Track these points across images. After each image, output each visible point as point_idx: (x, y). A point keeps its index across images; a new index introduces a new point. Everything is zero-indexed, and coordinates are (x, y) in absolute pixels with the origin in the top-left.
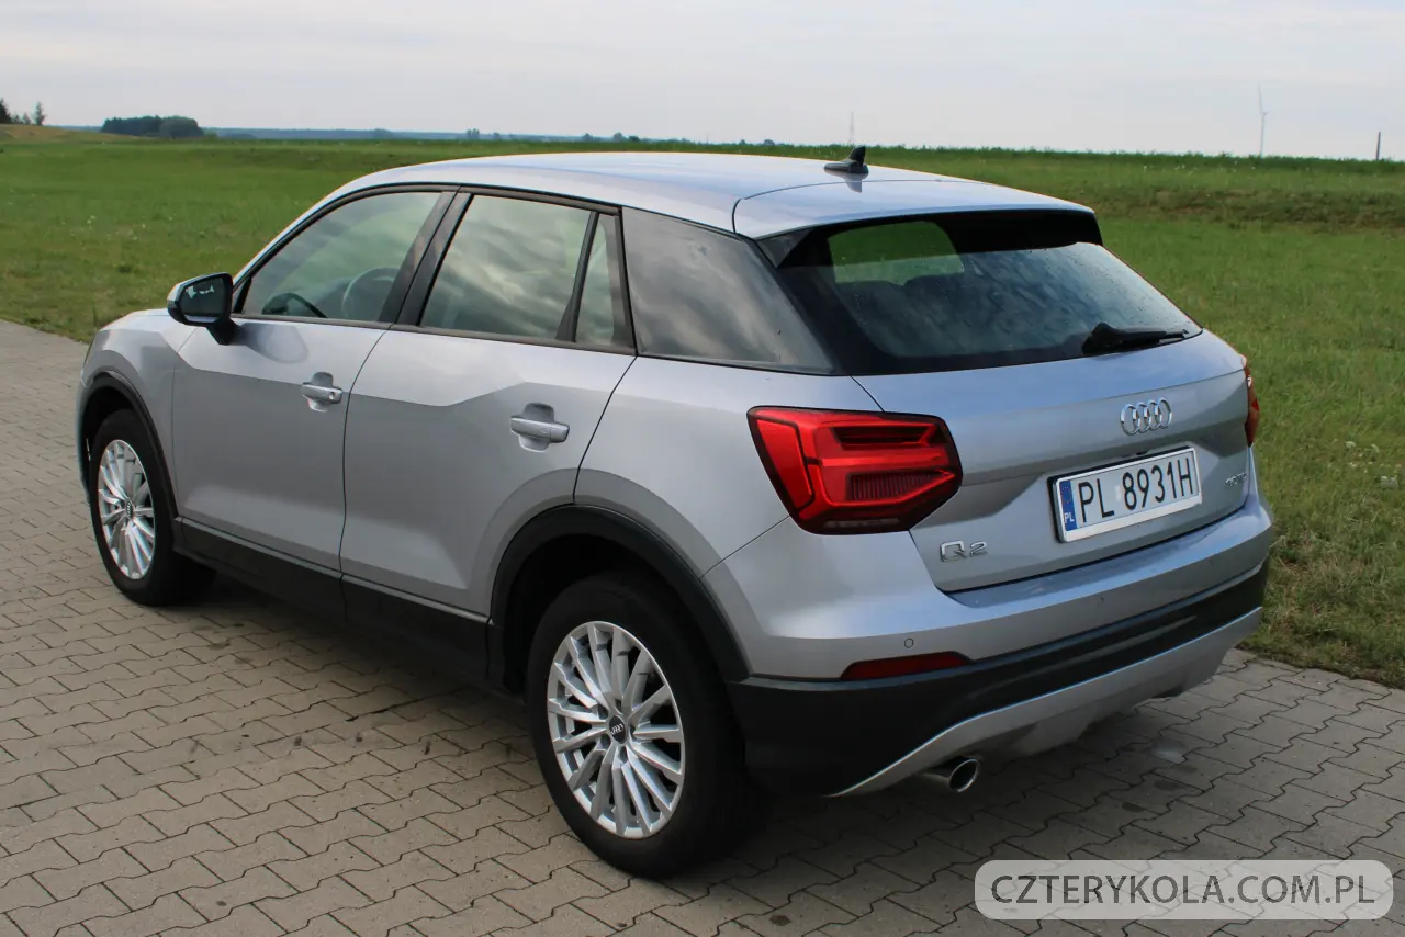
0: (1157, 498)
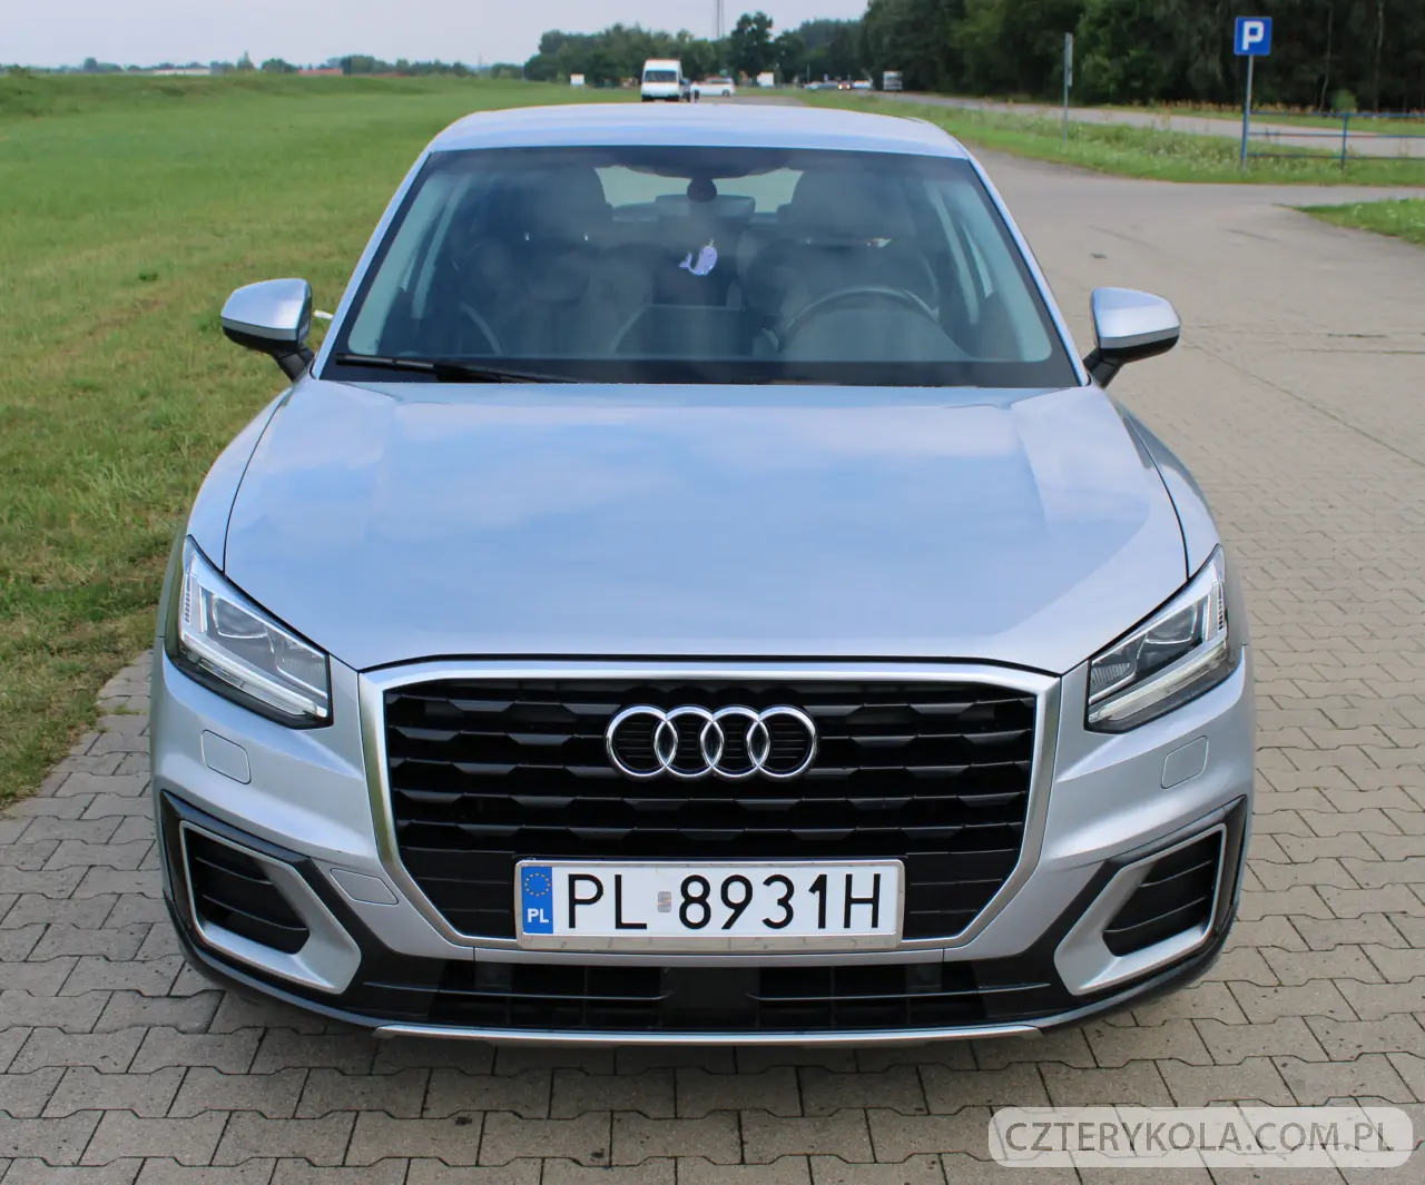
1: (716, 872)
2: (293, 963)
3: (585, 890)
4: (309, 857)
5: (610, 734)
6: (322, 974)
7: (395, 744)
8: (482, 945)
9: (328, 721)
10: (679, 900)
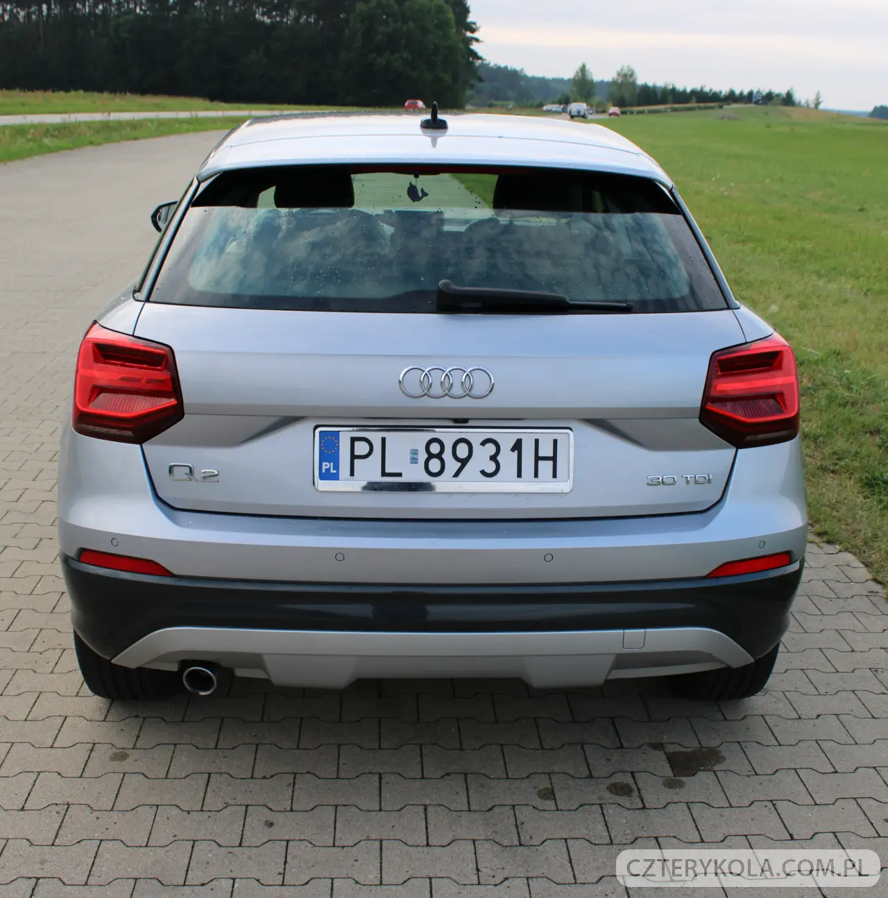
0: (483, 472)
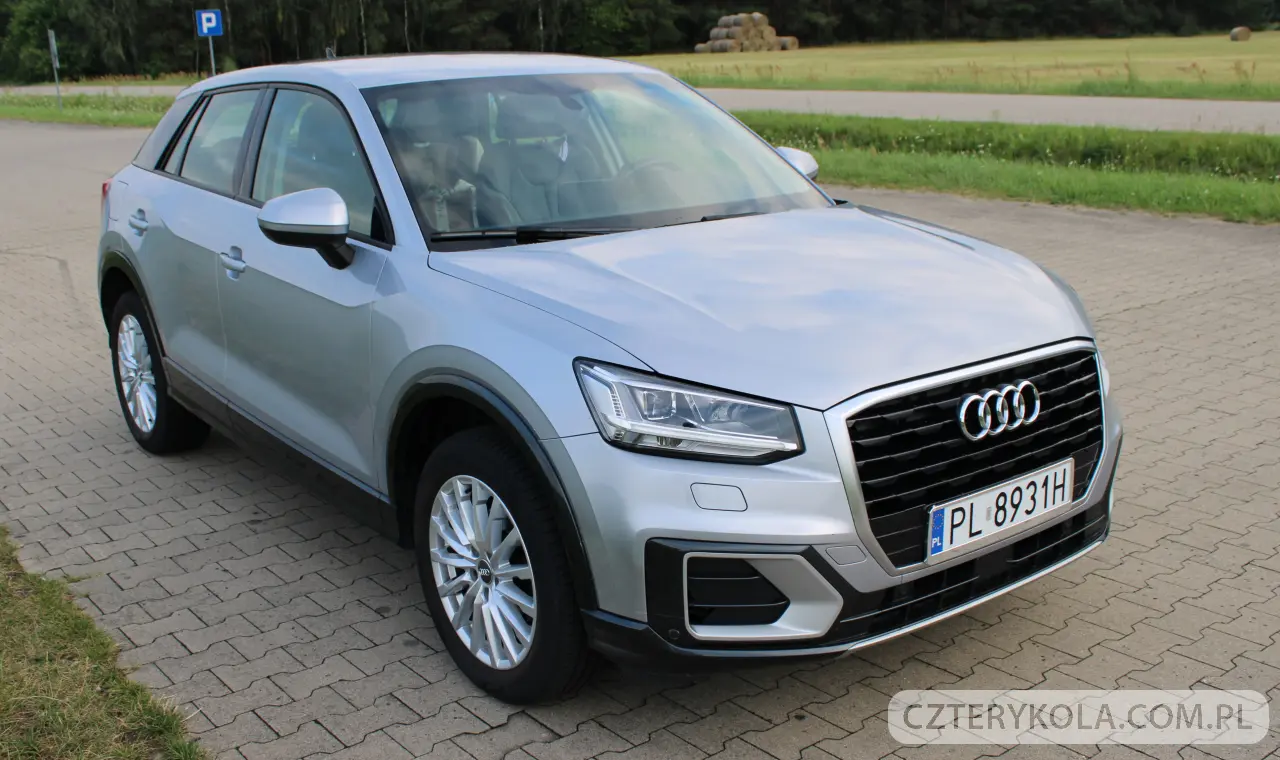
1: (1007, 487)
2: (777, 628)
3: (958, 516)
4: (810, 545)
5: (962, 418)
6: (805, 627)
7: (859, 452)
8: (908, 571)
9: (801, 451)
10: (995, 509)
